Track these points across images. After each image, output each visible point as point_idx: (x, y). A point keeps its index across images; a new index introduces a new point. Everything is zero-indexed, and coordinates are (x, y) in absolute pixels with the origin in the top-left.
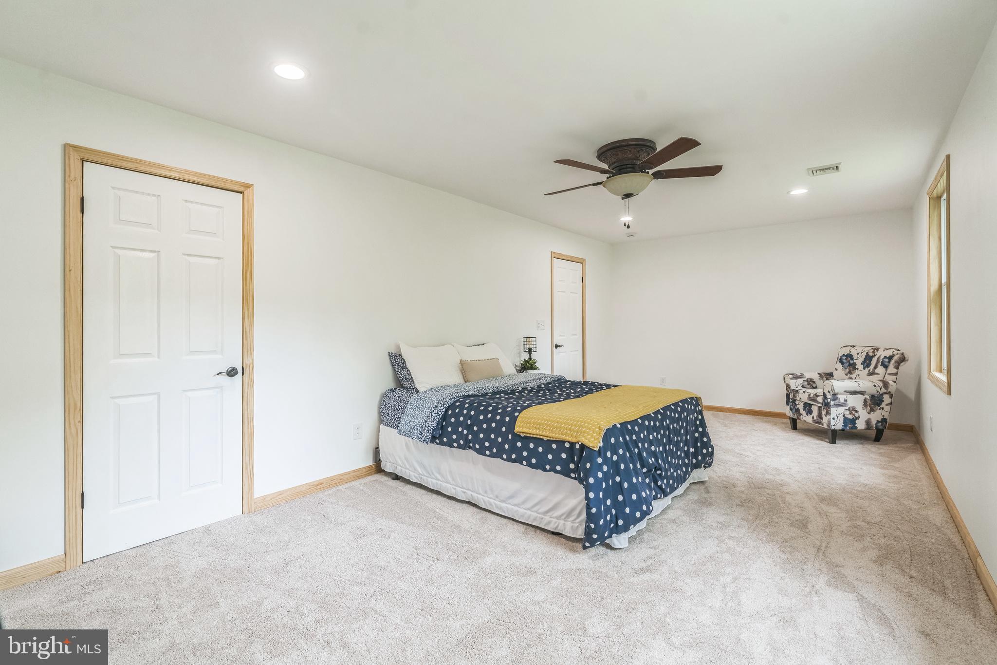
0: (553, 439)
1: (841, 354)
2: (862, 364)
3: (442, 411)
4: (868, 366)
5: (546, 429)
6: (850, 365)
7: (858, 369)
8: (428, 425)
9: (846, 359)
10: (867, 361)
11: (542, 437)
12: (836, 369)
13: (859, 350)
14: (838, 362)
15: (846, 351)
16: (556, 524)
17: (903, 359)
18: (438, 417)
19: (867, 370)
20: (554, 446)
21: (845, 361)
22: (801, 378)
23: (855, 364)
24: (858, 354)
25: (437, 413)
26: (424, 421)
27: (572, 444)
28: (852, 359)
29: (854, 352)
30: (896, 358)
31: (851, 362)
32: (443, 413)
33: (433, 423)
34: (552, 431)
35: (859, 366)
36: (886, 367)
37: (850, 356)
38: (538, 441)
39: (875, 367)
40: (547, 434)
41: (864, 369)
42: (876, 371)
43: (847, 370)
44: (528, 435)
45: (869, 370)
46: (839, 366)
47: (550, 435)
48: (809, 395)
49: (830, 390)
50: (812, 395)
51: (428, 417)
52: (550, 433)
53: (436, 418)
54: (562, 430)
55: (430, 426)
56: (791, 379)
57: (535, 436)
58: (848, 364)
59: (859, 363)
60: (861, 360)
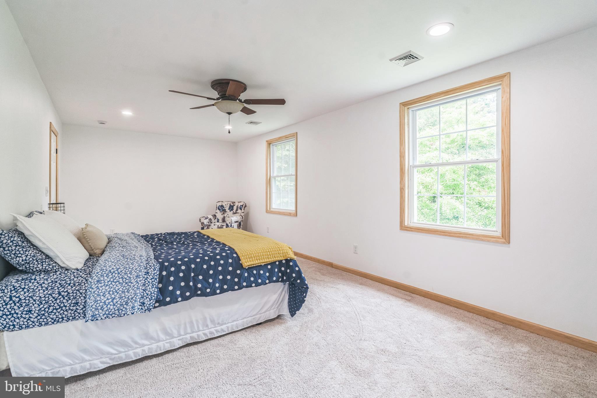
0: (269, 263)
1: (218, 206)
2: (228, 209)
3: (156, 274)
4: (232, 210)
5: (263, 258)
6: (223, 210)
7: (227, 212)
8: (149, 293)
9: (221, 208)
10: (231, 208)
11: (259, 264)
12: (216, 213)
13: (226, 203)
14: (217, 210)
15: (220, 204)
16: (265, 316)
17: (246, 206)
18: (156, 281)
19: (232, 212)
20: (269, 267)
21: (220, 209)
22: (208, 218)
23: (225, 210)
24: (226, 205)
25: (153, 278)
26: (142, 291)
27: (280, 262)
28: (224, 207)
29: (224, 204)
30: (244, 206)
31: (224, 209)
32: (158, 276)
33: (153, 289)
34: (268, 258)
35: (227, 210)
36: (241, 209)
37: (222, 206)
38: (258, 267)
39: (237, 210)
40: (263, 261)
41: (230, 211)
42: (238, 212)
43: (222, 213)
44: (250, 266)
45: (233, 212)
46: (218, 211)
47: (266, 260)
48: (218, 226)
49: (230, 222)
50: (219, 226)
51: (144, 285)
52: (267, 259)
53: (154, 283)
54: (274, 255)
55: (153, 292)
56: (205, 219)
57: (257, 265)
58: (222, 210)
59: (227, 209)
60: (228, 207)
